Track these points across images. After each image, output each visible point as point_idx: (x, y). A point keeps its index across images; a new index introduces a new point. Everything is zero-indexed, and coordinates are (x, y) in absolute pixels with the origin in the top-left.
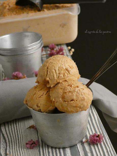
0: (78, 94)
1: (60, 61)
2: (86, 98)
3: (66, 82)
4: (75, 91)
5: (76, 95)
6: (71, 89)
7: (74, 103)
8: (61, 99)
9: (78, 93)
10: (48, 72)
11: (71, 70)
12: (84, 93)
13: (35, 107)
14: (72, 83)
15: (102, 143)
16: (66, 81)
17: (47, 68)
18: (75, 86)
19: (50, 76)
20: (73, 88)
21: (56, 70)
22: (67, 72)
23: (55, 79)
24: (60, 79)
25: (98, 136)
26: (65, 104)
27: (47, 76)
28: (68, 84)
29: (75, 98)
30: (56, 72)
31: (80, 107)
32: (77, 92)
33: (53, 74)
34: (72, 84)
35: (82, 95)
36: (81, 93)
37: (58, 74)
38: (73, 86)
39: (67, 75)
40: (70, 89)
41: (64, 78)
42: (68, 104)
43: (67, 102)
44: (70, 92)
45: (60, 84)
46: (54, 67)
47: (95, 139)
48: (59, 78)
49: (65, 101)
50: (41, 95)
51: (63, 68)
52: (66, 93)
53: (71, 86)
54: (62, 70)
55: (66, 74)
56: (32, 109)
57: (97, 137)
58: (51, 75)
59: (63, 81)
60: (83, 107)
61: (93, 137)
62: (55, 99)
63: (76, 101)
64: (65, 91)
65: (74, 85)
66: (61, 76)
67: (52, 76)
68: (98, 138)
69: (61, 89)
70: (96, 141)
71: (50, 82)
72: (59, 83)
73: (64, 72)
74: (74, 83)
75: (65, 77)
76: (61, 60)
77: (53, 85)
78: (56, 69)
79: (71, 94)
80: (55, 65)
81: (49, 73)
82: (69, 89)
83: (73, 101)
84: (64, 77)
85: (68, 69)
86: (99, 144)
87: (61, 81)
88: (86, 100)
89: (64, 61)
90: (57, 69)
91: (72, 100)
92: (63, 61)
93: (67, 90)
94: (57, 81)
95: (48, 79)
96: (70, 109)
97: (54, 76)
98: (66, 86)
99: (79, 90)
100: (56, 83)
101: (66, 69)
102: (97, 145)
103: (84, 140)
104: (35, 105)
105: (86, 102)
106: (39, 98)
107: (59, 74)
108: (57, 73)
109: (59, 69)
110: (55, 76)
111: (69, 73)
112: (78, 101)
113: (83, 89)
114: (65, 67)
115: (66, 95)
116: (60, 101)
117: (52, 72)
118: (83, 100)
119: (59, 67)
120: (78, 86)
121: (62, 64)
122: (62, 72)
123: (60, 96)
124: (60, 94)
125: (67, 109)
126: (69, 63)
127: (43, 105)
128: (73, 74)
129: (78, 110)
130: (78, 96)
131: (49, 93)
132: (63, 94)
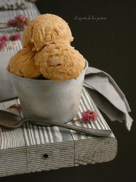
0: (66, 58)
1: (48, 20)
2: (75, 63)
3: (54, 45)
4: (62, 54)
5: (64, 60)
6: (59, 51)
7: (61, 68)
8: (46, 63)
9: (67, 57)
10: (33, 32)
11: (60, 30)
12: (74, 58)
13: (17, 73)
14: (61, 45)
15: (96, 122)
16: (54, 43)
17: (32, 28)
18: (63, 49)
19: (35, 37)
20: (61, 50)
21: (42, 31)
22: (55, 33)
23: (41, 42)
24: (47, 41)
25: (92, 113)
26: (50, 69)
28: (56, 47)
29: (62, 62)
30: (42, 33)
31: (68, 73)
32: (65, 56)
33: (39, 35)
35: (71, 59)
36: (70, 57)
37: (44, 36)
38: (61, 48)
39: (56, 36)
41: (52, 40)
42: (53, 70)
43: (52, 67)
44: (57, 55)
45: (46, 47)
46: (41, 26)
48: (46, 39)
49: (51, 66)
51: (50, 28)
52: (52, 56)
53: (59, 49)
54: (49, 30)
55: (54, 36)
58: (36, 36)
59: (51, 44)
60: (71, 73)
61: (85, 114)
62: (40, 64)
63: (64, 66)
64: (51, 54)
65: (63, 48)
66: (49, 38)
67: (38, 37)
68: (91, 115)
69: (47, 52)
71: (35, 45)
72: (46, 45)
73: (52, 32)
74: (63, 46)
75: (53, 38)
76: (49, 18)
77: (39, 49)
78: (42, 28)
80: (41, 24)
81: (34, 34)
82: (57, 52)
83: (60, 66)
84: (52, 38)
85: (57, 29)
87: (48, 43)
88: (75, 66)
89: (53, 20)
90: (43, 29)
93: (53, 52)
94: (43, 44)
95: (33, 40)
96: (55, 76)
97: (39, 38)
98: (54, 49)
99: (68, 54)
100: (43, 46)
101: (54, 30)
102: (90, 123)
103: (75, 119)
104: (18, 71)
105: (76, 69)
106: (22, 62)
107: (46, 34)
108: (43, 33)
109: (46, 29)
110: (41, 38)
111: (58, 34)
112: (66, 66)
113: (73, 53)
114: (54, 27)
115: (52, 58)
116: (45, 65)
117: (38, 32)
118: (72, 65)
119: (46, 27)
120: (68, 49)
121: (49, 23)
122: (50, 33)
123: (45, 59)
124: (45, 57)
125: (53, 75)
126: (58, 23)
127: (27, 71)
128: (62, 36)
129: (66, 77)
130: (66, 60)
131: (34, 58)
132: (49, 58)
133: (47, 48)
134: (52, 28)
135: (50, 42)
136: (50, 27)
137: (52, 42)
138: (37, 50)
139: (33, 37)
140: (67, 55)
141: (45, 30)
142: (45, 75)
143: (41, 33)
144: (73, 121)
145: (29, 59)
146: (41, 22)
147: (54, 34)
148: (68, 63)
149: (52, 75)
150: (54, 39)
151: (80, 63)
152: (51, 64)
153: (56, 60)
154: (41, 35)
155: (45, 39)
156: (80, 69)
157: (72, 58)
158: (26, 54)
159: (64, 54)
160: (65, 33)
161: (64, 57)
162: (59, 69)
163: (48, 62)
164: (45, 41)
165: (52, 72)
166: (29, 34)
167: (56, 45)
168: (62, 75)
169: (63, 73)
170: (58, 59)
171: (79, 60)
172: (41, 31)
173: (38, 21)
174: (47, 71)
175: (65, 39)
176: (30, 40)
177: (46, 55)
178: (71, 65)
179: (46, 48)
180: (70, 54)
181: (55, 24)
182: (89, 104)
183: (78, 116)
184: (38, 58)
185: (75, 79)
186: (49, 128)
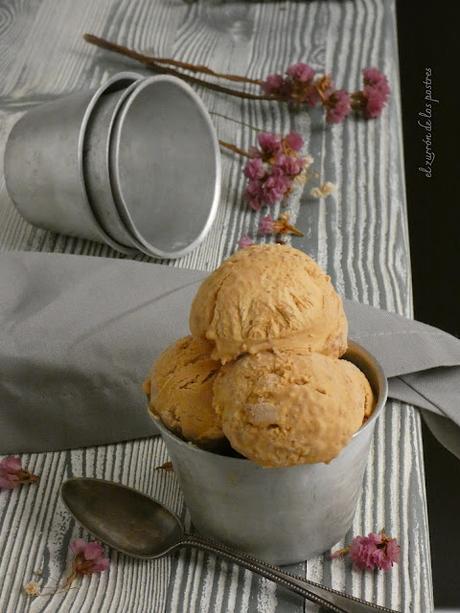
0: (297, 409)
1: (263, 277)
2: (323, 425)
3: (271, 358)
4: (287, 395)
5: (290, 415)
6: (279, 385)
7: (278, 435)
8: (237, 415)
9: (299, 406)
10: (216, 311)
11: (297, 312)
12: (322, 409)
13: (165, 414)
14: (289, 364)
16: (271, 351)
17: (216, 295)
18: (292, 379)
19: (219, 326)
20: (286, 381)
21: (242, 311)
22: (281, 320)
23: (234, 341)
24: (252, 343)
25: (383, 545)
26: (248, 434)
27: (210, 322)
28: (274, 366)
29: (283, 420)
30: (241, 317)
31: (299, 451)
32: (296, 402)
33: (230, 321)
34: (286, 368)
35: (311, 413)
36: (311, 405)
37: (246, 325)
38: (287, 374)
39: (280, 330)
40: (276, 385)
41: (267, 341)
42: (256, 438)
43: (254, 430)
44: (271, 395)
45: (248, 359)
46: (238, 296)
47: (370, 553)
48: (250, 337)
49: (251, 425)
50: (189, 380)
51: (266, 305)
52: (257, 396)
53: (282, 375)
54: (260, 312)
55: (276, 328)
56: (156, 417)
57: (379, 546)
58: (222, 324)
59: (261, 351)
60: (310, 453)
61: (362, 546)
62: (222, 409)
63: (289, 430)
64: (256, 390)
65: (293, 373)
66: (258, 333)
67: (226, 329)
68: (379, 553)
69: (248, 378)
70: (372, 562)
71: (219, 347)
72: (247, 354)
73: (268, 318)
74: (295, 366)
75: (270, 336)
76: (269, 271)
77: (230, 358)
78: (241, 304)
79: (272, 405)
80: (241, 291)
81: (216, 317)
82: (271, 386)
83: (277, 430)
84: (267, 335)
85: (288, 310)
86: (381, 573)
87: (253, 350)
88: (323, 432)
89: (278, 279)
90: (245, 308)
91: (275, 426)
92: (274, 278)
93: (262, 386)
94: (241, 348)
95: (211, 335)
96: (262, 454)
97: (231, 330)
98: (266, 373)
99: (306, 396)
100: (239, 353)
101: (278, 309)
102: (375, 573)
103: (336, 548)
104: (168, 409)
105: (327, 439)
106: (181, 388)
107: (251, 322)
108: (244, 319)
109: (251, 306)
110: (237, 331)
111: (288, 323)
112: (293, 432)
113: (323, 393)
114: (277, 301)
115: (255, 403)
116: (233, 420)
117: (227, 313)
118: (314, 430)
119: (253, 301)
120: (306, 378)
121: (265, 289)
122: (262, 319)
123: (237, 402)
124: (239, 396)
125: (255, 451)
126: (294, 286)
127: (190, 416)
128: (301, 328)
129: (292, 460)
130: (296, 416)
131: (213, 381)
132: (247, 401)
133: (249, 365)
134: (272, 305)
135: (260, 347)
136: (264, 301)
137: (266, 345)
138: (224, 362)
139: (213, 324)
140: (301, 398)
141: (250, 310)
142: (235, 444)
143: (237, 316)
144: (326, 558)
145: (200, 379)
146: (241, 283)
147: (276, 322)
148: (300, 421)
149: (251, 451)
150: (274, 338)
151: (342, 422)
152: (251, 421)
153: (266, 410)
154: (235, 322)
155: (247, 334)
156: (342, 437)
157: (316, 410)
158: (193, 362)
159: (293, 395)
160: (311, 320)
161: (290, 406)
162: (274, 439)
163: (243, 412)
164: (245, 342)
165: (252, 443)
166: (204, 312)
167: (275, 362)
168: (283, 456)
169: (281, 449)
170: (274, 411)
171: (340, 413)
172: (239, 310)
173: (235, 277)
174: (239, 436)
175: (309, 336)
176: (205, 332)
177: (241, 390)
178: (310, 431)
179: (245, 364)
180: (312, 396)
181: (283, 291)
182: (400, 488)
183: (347, 537)
184: (223, 388)
185: (327, 462)
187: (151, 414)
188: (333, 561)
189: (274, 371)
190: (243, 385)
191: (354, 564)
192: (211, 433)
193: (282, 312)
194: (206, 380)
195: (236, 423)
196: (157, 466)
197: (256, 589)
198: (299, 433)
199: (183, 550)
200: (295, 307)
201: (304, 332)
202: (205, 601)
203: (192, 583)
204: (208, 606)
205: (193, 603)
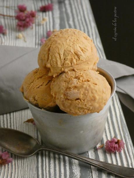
0: (87, 92)
1: (68, 41)
2: (97, 97)
3: (74, 73)
4: (82, 87)
5: (84, 94)
6: (79, 83)
8: (62, 96)
9: (87, 90)
10: (50, 56)
11: (82, 54)
12: (96, 91)
13: (31, 99)
14: (81, 74)
15: (122, 152)
16: (74, 70)
17: (49, 50)
18: (84, 80)
19: (52, 62)
20: (81, 81)
21: (61, 55)
23: (58, 67)
24: (66, 67)
25: (118, 142)
26: (67, 103)
27: (48, 60)
28: (76, 76)
29: (81, 97)
31: (88, 108)
32: (86, 89)
33: (56, 59)
34: (80, 76)
35: (92, 93)
36: (92, 90)
38: (81, 78)
39: (77, 61)
40: (77, 83)
41: (72, 66)
42: (71, 104)
43: (70, 102)
44: (76, 87)
45: (64, 74)
46: (59, 49)
47: (113, 146)
48: (65, 65)
49: (68, 99)
50: (40, 85)
52: (70, 88)
53: (79, 79)
54: (68, 54)
55: (75, 61)
56: (27, 101)
57: (116, 143)
58: (53, 61)
59: (70, 71)
60: (92, 109)
61: (110, 144)
62: (56, 95)
63: (84, 100)
64: (70, 86)
65: (83, 78)
66: (68, 63)
67: (55, 63)
68: (117, 145)
69: (64, 81)
70: (114, 149)
71: (52, 70)
72: (64, 72)
73: (71, 57)
74: (84, 75)
75: (72, 64)
76: (70, 38)
77: (57, 75)
78: (60, 52)
79: (76, 91)
80: (60, 47)
81: (50, 58)
82: (76, 84)
83: (79, 100)
84: (71, 64)
85: (79, 53)
86: (117, 153)
87: (66, 70)
88: (97, 101)
89: (74, 41)
90: (62, 53)
91: (78, 99)
92: (72, 40)
94: (61, 70)
95: (49, 65)
96: (73, 111)
97: (57, 63)
98: (72, 79)
99: (90, 86)
100: (60, 72)
101: (75, 53)
102: (115, 153)
103: (98, 146)
104: (32, 97)
105: (98, 103)
106: (37, 88)
107: (65, 59)
108: (62, 58)
109: (64, 52)
110: (59, 63)
111: (79, 58)
112: (86, 101)
113: (96, 84)
114: (74, 50)
115: (69, 91)
116: (61, 98)
117: (55, 56)
118: (94, 99)
119: (65, 50)
120: (89, 79)
121: (69, 45)
122: (69, 57)
123: (62, 91)
124: (62, 88)
125: (70, 110)
126: (80, 43)
127: (42, 99)
128: (84, 60)
129: (85, 112)
130: (86, 94)
131: (50, 85)
132: (66, 90)
133: (65, 76)
134: (72, 51)
135: (69, 69)
136: (69, 50)
137: (71, 68)
138: (54, 76)
139: (49, 61)
140: (88, 87)
141: (64, 54)
142: (62, 108)
143: (59, 57)
144: (96, 150)
145: (45, 84)
146: (59, 44)
147: (75, 58)
148: (88, 97)
149: (69, 110)
150: (74, 65)
151: (104, 95)
152: (68, 98)
153: (74, 93)
154: (58, 59)
155: (63, 64)
156: (104, 102)
157: (94, 92)
158: (41, 78)
159: (85, 86)
160: (88, 57)
161: (84, 91)
162: (78, 104)
163: (65, 95)
164: (63, 67)
165: (69, 107)
166: (45, 57)
167: (76, 74)
168: (82, 111)
169: (82, 108)
170: (77, 93)
171: (103, 92)
172: (59, 54)
173: (56, 42)
174: (63, 105)
175: (88, 63)
176: (46, 65)
177: (63, 86)
178: (92, 100)
179: (64, 76)
180: (92, 86)
181: (76, 45)
182: (117, 121)
183: (102, 141)
184: (55, 87)
185: (98, 112)
186: (67, 158)
187: (25, 99)
188: (98, 150)
189: (76, 78)
190: (64, 85)
191: (106, 151)
192: (51, 104)
193: (76, 54)
194: (47, 84)
195: (62, 99)
196: (24, 121)
197: (71, 164)
198: (88, 101)
199: (40, 152)
200: (81, 51)
201: (86, 61)
202: (52, 171)
203: (46, 164)
204: (54, 172)
205: (47, 172)
